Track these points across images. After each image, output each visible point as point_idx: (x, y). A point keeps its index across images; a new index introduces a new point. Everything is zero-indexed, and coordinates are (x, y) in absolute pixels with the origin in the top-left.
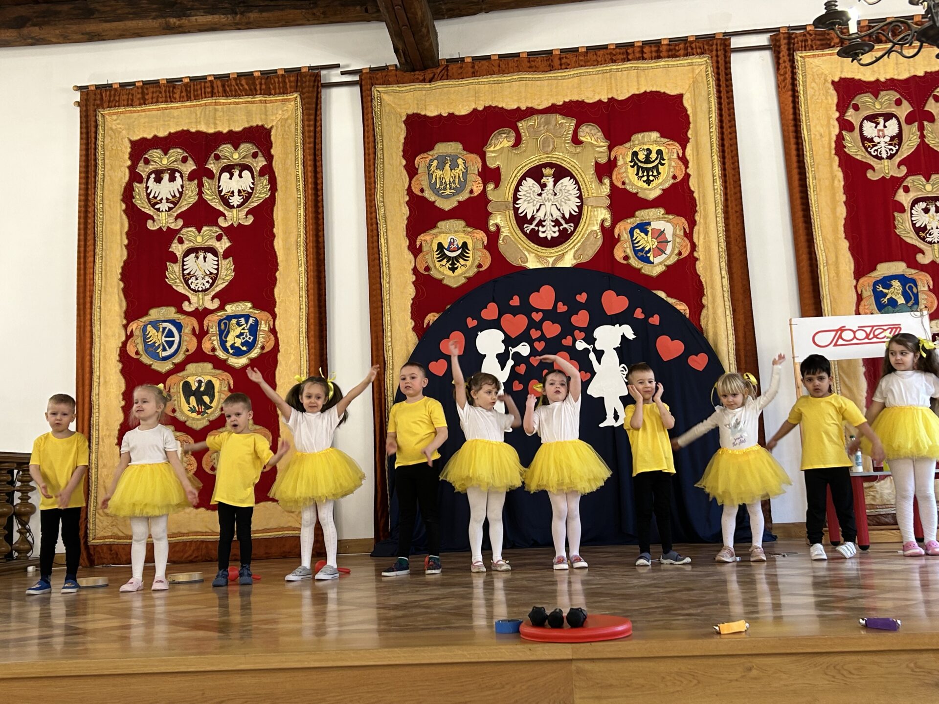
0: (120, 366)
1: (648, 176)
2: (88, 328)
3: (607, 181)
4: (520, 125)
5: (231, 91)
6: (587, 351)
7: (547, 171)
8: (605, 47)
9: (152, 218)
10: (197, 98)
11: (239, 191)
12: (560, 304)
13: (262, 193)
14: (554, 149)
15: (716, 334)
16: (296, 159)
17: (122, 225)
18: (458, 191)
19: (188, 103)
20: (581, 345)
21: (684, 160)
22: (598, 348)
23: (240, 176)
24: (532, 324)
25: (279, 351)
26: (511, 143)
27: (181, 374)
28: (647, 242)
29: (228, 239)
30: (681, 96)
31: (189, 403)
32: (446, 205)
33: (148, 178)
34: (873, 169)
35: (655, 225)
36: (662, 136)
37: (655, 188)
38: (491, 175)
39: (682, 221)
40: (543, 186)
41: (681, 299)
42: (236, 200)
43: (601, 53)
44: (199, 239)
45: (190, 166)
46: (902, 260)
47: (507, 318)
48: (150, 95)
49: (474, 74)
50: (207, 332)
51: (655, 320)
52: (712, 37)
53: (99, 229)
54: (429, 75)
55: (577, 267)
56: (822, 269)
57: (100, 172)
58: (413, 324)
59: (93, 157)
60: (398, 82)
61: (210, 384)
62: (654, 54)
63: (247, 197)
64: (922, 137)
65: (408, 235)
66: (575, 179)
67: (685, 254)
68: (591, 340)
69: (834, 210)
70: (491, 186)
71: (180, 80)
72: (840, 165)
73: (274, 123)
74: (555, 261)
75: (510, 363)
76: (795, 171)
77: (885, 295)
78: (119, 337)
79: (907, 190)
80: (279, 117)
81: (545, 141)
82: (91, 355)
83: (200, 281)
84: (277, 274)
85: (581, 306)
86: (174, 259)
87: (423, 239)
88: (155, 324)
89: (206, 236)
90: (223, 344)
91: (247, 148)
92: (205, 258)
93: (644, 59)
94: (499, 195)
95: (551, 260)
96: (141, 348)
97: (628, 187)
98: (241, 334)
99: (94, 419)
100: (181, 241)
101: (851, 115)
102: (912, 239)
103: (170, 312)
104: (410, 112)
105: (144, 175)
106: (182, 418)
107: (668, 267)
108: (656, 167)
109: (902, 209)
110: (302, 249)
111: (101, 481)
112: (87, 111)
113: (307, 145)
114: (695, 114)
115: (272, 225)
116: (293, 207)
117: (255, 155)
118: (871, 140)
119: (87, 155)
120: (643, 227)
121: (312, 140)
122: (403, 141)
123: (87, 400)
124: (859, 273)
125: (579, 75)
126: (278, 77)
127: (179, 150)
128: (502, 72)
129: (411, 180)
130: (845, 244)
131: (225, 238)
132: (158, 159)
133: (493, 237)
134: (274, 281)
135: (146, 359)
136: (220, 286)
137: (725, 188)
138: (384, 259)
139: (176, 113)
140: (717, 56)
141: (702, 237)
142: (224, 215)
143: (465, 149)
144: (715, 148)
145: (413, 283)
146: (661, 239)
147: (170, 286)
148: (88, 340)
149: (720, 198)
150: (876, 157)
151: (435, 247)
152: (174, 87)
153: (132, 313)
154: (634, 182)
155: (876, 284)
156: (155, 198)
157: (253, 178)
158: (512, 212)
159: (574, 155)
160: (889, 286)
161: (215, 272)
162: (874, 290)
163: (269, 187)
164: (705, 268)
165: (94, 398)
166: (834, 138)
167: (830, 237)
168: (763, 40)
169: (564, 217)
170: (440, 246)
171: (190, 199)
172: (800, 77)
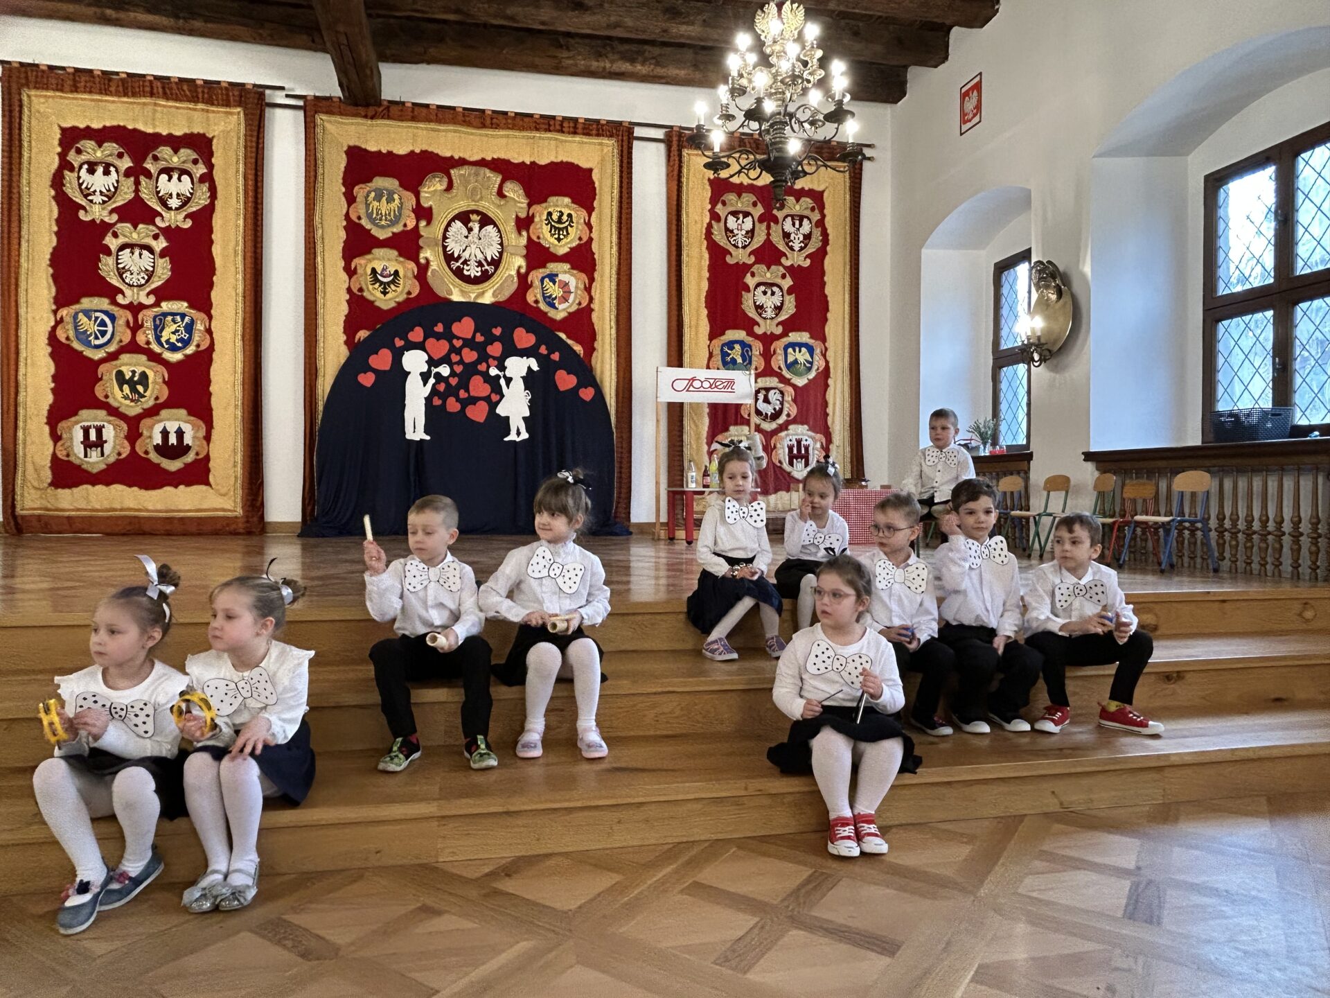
0: (49, 349)
1: (559, 234)
2: (13, 309)
3: (524, 233)
4: (452, 172)
5: (172, 94)
6: (498, 377)
7: (474, 217)
8: (531, 116)
9: (84, 208)
10: (134, 95)
11: (178, 195)
12: (478, 335)
13: (202, 199)
14: (481, 199)
15: (602, 372)
16: (237, 171)
17: (51, 211)
18: (393, 223)
19: (125, 99)
20: (494, 372)
21: (589, 226)
22: (508, 374)
23: (179, 180)
24: (453, 349)
25: (213, 350)
26: (444, 186)
27: (114, 363)
28: (554, 290)
29: (166, 239)
30: (590, 170)
31: (122, 391)
32: (382, 235)
33: (80, 167)
34: (731, 254)
35: (562, 277)
36: (573, 202)
37: (564, 245)
38: (424, 213)
39: (584, 277)
40: (470, 230)
41: (578, 341)
42: (174, 203)
43: (526, 120)
44: (135, 235)
45: (126, 163)
46: (744, 329)
47: (430, 342)
48: (82, 84)
49: (414, 119)
50: (142, 326)
51: (556, 356)
52: (620, 123)
53: (25, 212)
54: (371, 111)
55: (495, 305)
56: (686, 330)
57: (26, 154)
58: (345, 338)
59: (17, 137)
60: (341, 114)
61: (144, 376)
62: (572, 129)
63: (186, 201)
64: (768, 234)
65: (344, 257)
66: (498, 228)
67: (584, 304)
68: (502, 368)
69: (699, 284)
70: (423, 223)
71: (117, 73)
72: (707, 248)
73: (216, 133)
74: (477, 297)
75: (432, 381)
76: (674, 248)
77: (729, 355)
78: (48, 321)
79: (753, 275)
80: (221, 128)
81: (474, 189)
82: (17, 336)
83: (135, 276)
84: (215, 278)
85: (496, 339)
86: (108, 252)
87: (357, 262)
88: (87, 313)
89: (143, 233)
90: (158, 339)
91: (186, 153)
92: (140, 255)
93: (563, 132)
94: (431, 232)
95: (473, 296)
96: (71, 334)
97: (542, 242)
98: (177, 331)
99: (21, 398)
100: (115, 235)
101: (719, 208)
102: (752, 313)
103: (104, 303)
104: (352, 144)
105: (76, 165)
106: (115, 404)
107: (570, 313)
108: (566, 228)
109: (747, 289)
110: (240, 258)
111: (29, 458)
112: (9, 88)
113: (249, 160)
114: (601, 189)
115: (211, 231)
116: (233, 217)
117: (195, 162)
118: (732, 231)
119: (10, 134)
120: (552, 277)
121: (254, 155)
122: (343, 169)
123: (13, 378)
124: (713, 336)
125: (508, 136)
126: (221, 88)
127: (115, 145)
128: (439, 121)
129: (349, 206)
130: (705, 312)
131: (162, 238)
132: (91, 150)
133: (423, 269)
134: (211, 285)
135: (77, 345)
136: (156, 283)
137: (620, 254)
138: (320, 276)
139: (112, 107)
140: (622, 141)
141: (598, 291)
142: (161, 215)
143: (401, 185)
144: (615, 220)
145: (348, 301)
146: (566, 289)
147: (103, 278)
148: (13, 321)
149: (615, 261)
150: (734, 245)
151: (369, 271)
152: (110, 80)
153: (62, 300)
154: (548, 239)
155: (723, 345)
156: (87, 188)
157: (193, 182)
158: (441, 249)
159: (499, 206)
160: (732, 348)
161: (151, 269)
162: (722, 350)
163: (208, 194)
164: (598, 317)
165: (21, 378)
166: (705, 225)
167: (694, 305)
168: (659, 134)
169: (486, 259)
170: (374, 271)
171: (126, 195)
172: (685, 171)
